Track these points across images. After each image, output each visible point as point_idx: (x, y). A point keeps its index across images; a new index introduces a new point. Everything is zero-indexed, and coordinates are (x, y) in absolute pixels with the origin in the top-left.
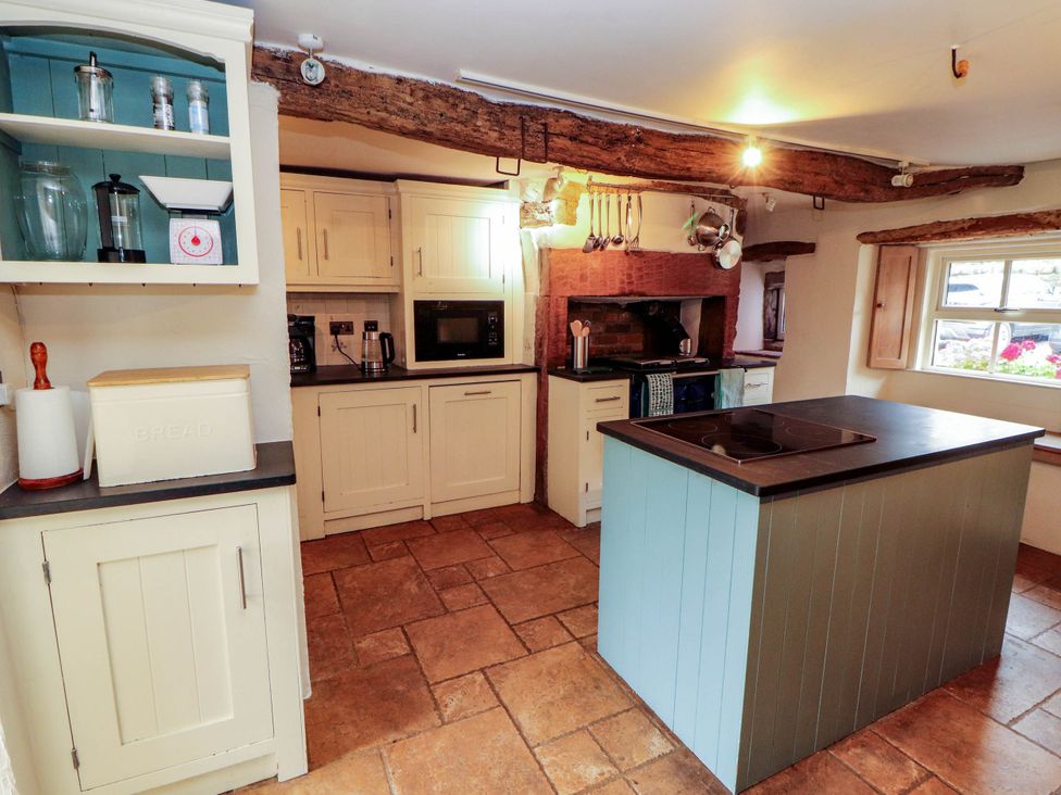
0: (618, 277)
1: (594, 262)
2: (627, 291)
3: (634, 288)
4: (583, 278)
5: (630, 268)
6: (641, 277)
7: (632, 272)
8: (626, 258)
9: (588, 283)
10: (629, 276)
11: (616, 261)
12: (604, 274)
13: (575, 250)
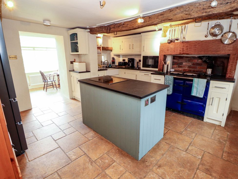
0: (179, 49)
1: (172, 46)
2: (182, 53)
3: (184, 52)
4: (168, 50)
5: (184, 46)
6: (187, 49)
7: (184, 48)
8: (182, 44)
9: (169, 51)
10: (183, 49)
11: (178, 45)
12: (174, 49)
13: (166, 43)
